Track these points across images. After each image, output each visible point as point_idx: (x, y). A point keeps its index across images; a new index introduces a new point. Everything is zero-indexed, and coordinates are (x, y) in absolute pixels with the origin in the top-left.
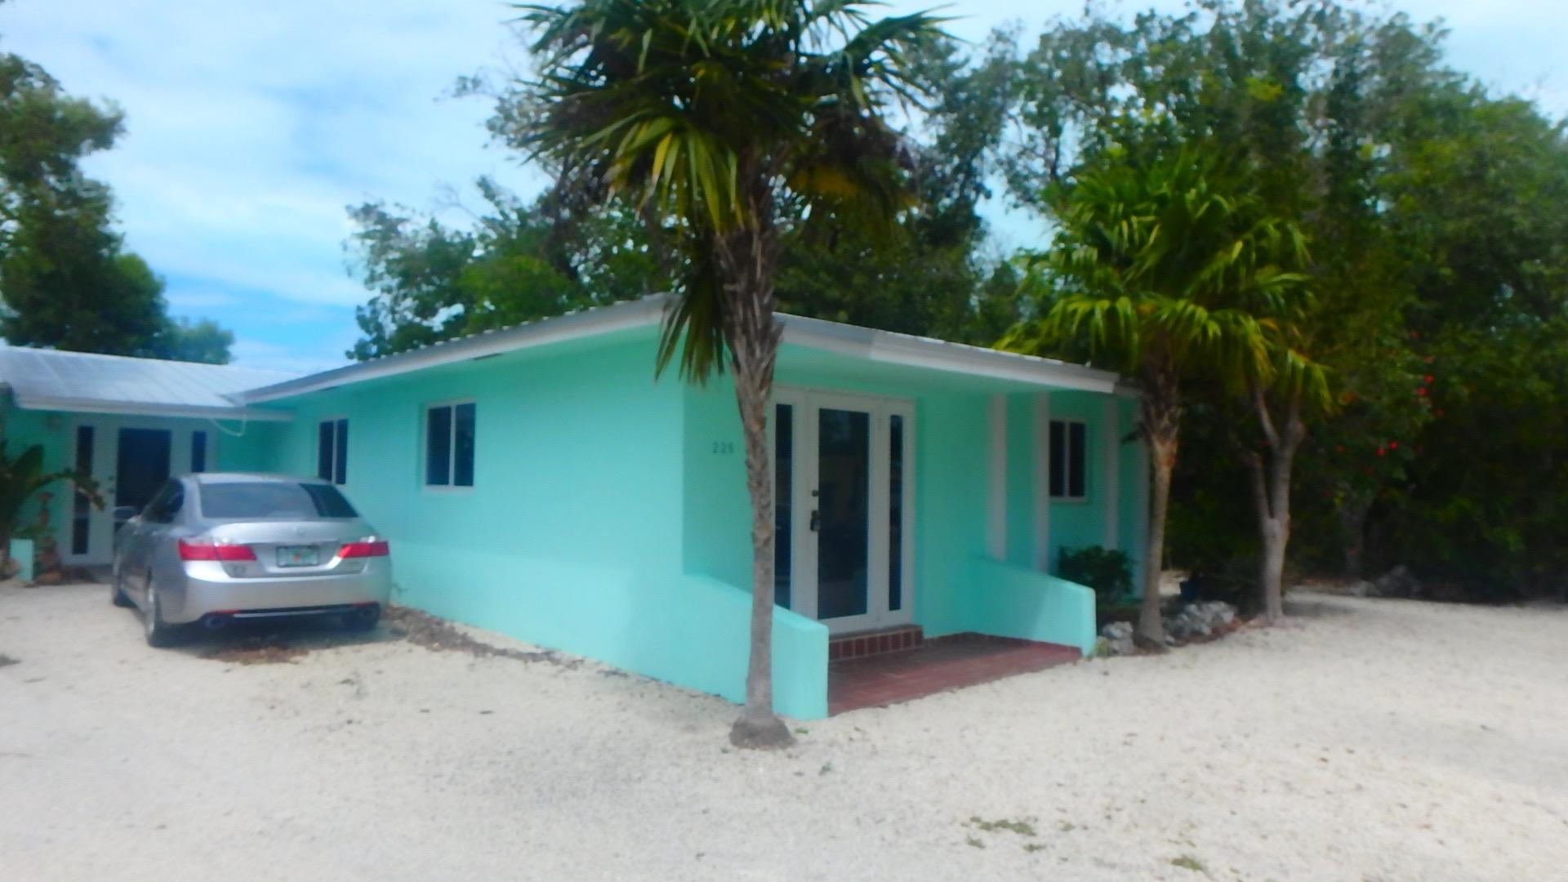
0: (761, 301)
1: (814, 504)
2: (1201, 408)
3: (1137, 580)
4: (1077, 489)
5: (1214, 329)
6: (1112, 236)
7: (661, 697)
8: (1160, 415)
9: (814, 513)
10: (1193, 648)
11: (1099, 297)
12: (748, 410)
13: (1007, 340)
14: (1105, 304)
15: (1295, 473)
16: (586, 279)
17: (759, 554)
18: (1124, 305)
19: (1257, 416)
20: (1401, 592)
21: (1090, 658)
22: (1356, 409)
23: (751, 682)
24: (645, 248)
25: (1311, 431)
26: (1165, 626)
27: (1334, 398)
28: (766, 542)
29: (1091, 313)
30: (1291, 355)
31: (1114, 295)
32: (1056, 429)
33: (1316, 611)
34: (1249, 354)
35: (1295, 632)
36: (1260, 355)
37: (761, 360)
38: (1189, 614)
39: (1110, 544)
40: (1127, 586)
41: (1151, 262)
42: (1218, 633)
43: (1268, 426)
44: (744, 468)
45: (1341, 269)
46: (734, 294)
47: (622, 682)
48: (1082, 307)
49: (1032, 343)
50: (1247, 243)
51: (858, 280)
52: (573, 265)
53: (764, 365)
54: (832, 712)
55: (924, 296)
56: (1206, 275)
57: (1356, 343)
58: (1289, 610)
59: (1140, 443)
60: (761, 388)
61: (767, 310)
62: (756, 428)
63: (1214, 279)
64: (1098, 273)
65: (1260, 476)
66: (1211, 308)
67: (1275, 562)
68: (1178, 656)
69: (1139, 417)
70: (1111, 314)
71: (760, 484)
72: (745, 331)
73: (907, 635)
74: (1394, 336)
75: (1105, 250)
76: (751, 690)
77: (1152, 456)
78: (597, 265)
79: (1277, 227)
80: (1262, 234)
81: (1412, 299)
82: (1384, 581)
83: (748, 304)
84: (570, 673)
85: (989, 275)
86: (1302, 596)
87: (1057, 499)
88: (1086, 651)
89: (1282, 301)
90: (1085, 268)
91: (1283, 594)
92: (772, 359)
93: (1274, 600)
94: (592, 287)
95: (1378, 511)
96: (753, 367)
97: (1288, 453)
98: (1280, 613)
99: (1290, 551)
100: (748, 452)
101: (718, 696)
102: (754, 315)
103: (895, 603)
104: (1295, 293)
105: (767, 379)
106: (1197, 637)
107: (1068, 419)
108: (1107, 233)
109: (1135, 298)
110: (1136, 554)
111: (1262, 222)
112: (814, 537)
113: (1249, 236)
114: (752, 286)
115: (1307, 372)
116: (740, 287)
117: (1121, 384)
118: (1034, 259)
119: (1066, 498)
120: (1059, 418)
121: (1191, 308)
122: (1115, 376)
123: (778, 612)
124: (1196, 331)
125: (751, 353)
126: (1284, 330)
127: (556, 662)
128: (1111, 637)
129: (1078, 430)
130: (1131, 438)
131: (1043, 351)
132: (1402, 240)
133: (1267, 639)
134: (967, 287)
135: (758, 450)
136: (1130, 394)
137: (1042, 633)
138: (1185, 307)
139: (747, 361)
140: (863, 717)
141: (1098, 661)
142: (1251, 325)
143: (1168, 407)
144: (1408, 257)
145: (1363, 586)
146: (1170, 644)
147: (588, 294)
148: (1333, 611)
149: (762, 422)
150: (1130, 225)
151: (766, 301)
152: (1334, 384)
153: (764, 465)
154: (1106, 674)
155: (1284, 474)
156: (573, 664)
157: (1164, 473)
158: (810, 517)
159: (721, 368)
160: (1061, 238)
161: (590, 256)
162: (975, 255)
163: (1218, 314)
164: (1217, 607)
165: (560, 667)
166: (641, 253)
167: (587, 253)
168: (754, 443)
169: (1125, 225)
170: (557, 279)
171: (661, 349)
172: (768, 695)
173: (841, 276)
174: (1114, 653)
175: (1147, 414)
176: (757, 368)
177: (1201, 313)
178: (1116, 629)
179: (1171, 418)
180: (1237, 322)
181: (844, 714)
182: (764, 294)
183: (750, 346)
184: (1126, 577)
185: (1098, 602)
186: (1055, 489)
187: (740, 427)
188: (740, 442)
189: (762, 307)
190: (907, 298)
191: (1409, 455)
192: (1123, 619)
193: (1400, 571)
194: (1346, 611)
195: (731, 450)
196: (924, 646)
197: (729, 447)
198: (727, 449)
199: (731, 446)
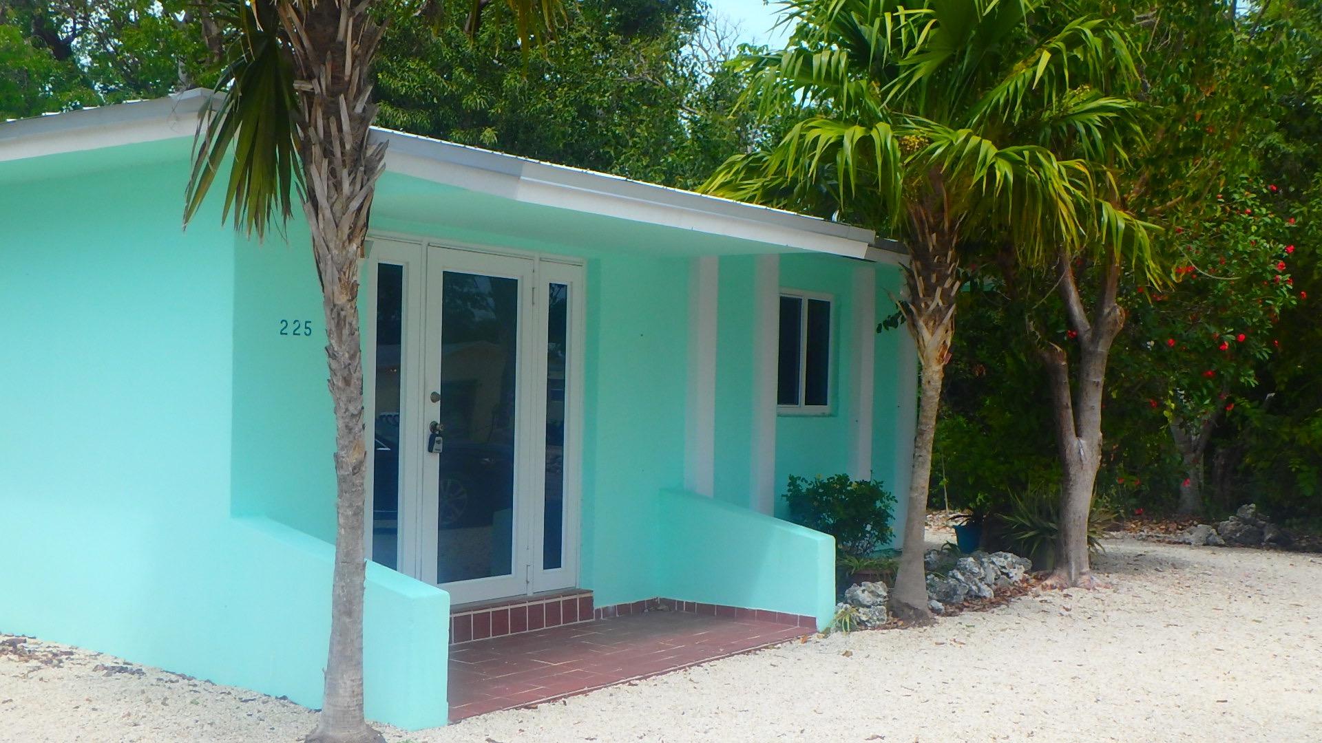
0: (351, 108)
1: (434, 412)
2: (989, 282)
3: (896, 525)
4: (817, 395)
5: (1004, 170)
6: (870, 32)
7: (194, 702)
8: (930, 291)
9: (434, 427)
10: (968, 616)
11: (853, 121)
12: (330, 272)
13: (720, 179)
14: (858, 132)
15: (1111, 374)
16: (85, 60)
17: (346, 485)
18: (883, 133)
19: (1063, 295)
20: (1250, 540)
21: (827, 632)
22: (1195, 288)
23: (331, 675)
24: (181, 17)
25: (1134, 316)
26: (930, 586)
27: (1166, 271)
28: (357, 469)
29: (839, 144)
30: (1108, 209)
31: (869, 121)
32: (789, 307)
33: (1135, 565)
34: (1050, 207)
35: (1105, 593)
36: (1065, 211)
37: (350, 198)
38: (963, 570)
39: (860, 473)
40: (883, 533)
41: (923, 71)
42: (1004, 596)
43: (1077, 310)
44: (324, 357)
45: (1179, 96)
46: (310, 95)
47: (134, 683)
48: (827, 135)
49: (756, 184)
50: (1055, 53)
51: (513, 81)
52: (62, 36)
53: (355, 205)
54: (455, 717)
55: (609, 110)
56: (999, 95)
57: (1196, 197)
58: (1098, 564)
59: (903, 328)
60: (350, 239)
61: (361, 121)
62: (342, 299)
63: (1010, 103)
64: (849, 87)
65: (1065, 379)
66: (1001, 143)
67: (1082, 498)
68: (946, 628)
69: (903, 293)
70: (865, 145)
71: (347, 382)
72: (327, 153)
73: (570, 605)
74: (1248, 188)
75: (860, 54)
76: (331, 688)
77: (920, 347)
78: (102, 39)
79: (1095, 31)
80: (1075, 40)
81: (1275, 138)
82: (1229, 524)
83: (332, 111)
84: (49, 672)
85: (706, 81)
86: (1115, 545)
87: (788, 409)
88: (821, 625)
89: (1098, 135)
90: (832, 79)
91: (1091, 541)
92: (368, 197)
93: (1078, 549)
94: (96, 74)
95: (1223, 429)
96: (338, 207)
97: (1103, 348)
98: (1086, 569)
99: (1102, 483)
100: (329, 333)
101: (284, 698)
102: (340, 129)
103: (552, 557)
104: (1117, 125)
105: (360, 225)
106: (975, 602)
107: (806, 296)
108: (864, 28)
109: (897, 124)
110: (895, 487)
111: (1074, 24)
112: (433, 463)
113: (1057, 43)
114: (338, 84)
115: (1129, 234)
116: (319, 86)
117: (879, 245)
118: (761, 61)
119: (802, 408)
120: (792, 293)
121: (975, 140)
122: (871, 234)
123: (376, 573)
124: (981, 173)
125: (338, 186)
126: (1099, 176)
127: (29, 655)
128: (857, 604)
129: (820, 310)
130: (891, 322)
131: (770, 196)
132: (1261, 56)
133: (1069, 603)
134: (673, 99)
135: (346, 332)
136: (891, 260)
137: (761, 600)
138: (967, 140)
139: (329, 197)
140: (501, 723)
141: (837, 637)
142: (1054, 167)
143: (941, 280)
144: (1268, 80)
145: (1202, 530)
146: (936, 611)
147: (87, 83)
148: (1159, 565)
149: (352, 290)
150: (896, 20)
151: (359, 109)
152: (1165, 253)
153: (355, 354)
154: (847, 654)
155: (1096, 375)
156: (55, 658)
157: (935, 373)
158: (428, 432)
159: (287, 209)
160: (802, 33)
161: (93, 23)
162: (686, 50)
163: (1010, 150)
164: (1004, 560)
165: (34, 663)
166: (175, 24)
167: (87, 18)
168: (340, 321)
169: (888, 16)
170: (36, 58)
171: (194, 176)
172: (358, 694)
173: (488, 75)
174: (862, 625)
175: (913, 289)
176: (346, 208)
177: (988, 148)
178: (863, 592)
179: (945, 294)
180: (1037, 164)
181: (473, 720)
182: (356, 98)
183: (333, 173)
184: (880, 519)
185: (839, 553)
186: (786, 395)
187: (320, 297)
188: (321, 321)
189: (351, 118)
190: (585, 110)
191: (1264, 354)
192: (874, 580)
193: (1250, 510)
194: (1175, 565)
195: (308, 332)
196: (594, 620)
197: (306, 328)
198: (302, 330)
199: (308, 325)
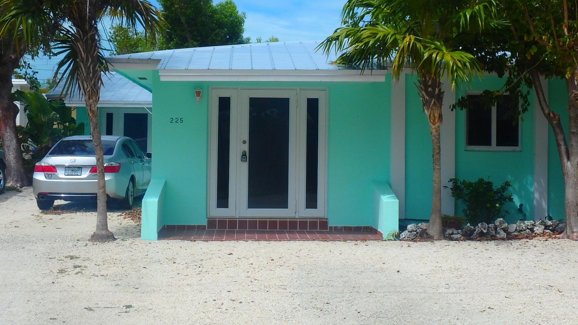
1: (244, 147)
9: (244, 152)
42: (514, 238)
65: (557, 131)
67: (569, 192)
93: (570, 219)
97: (572, 114)
112: (245, 165)
119: (494, 148)
155: (572, 128)
158: (241, 154)
195: (181, 121)
196: (328, 230)
197: (181, 120)
198: (179, 121)
199: (181, 119)
